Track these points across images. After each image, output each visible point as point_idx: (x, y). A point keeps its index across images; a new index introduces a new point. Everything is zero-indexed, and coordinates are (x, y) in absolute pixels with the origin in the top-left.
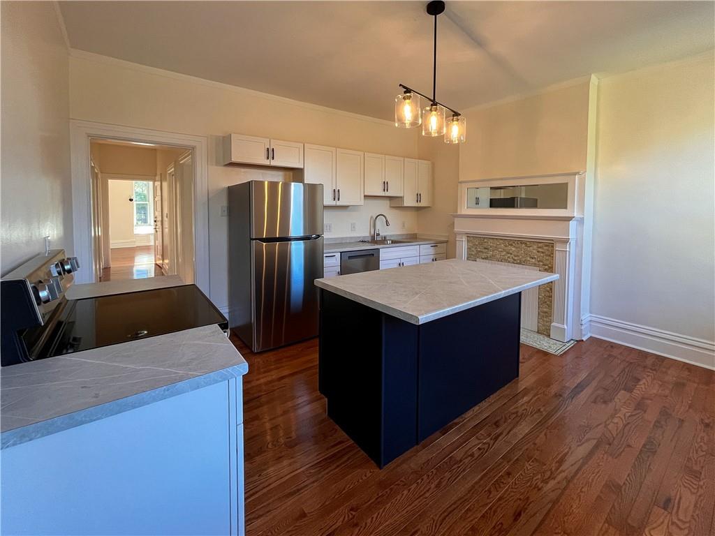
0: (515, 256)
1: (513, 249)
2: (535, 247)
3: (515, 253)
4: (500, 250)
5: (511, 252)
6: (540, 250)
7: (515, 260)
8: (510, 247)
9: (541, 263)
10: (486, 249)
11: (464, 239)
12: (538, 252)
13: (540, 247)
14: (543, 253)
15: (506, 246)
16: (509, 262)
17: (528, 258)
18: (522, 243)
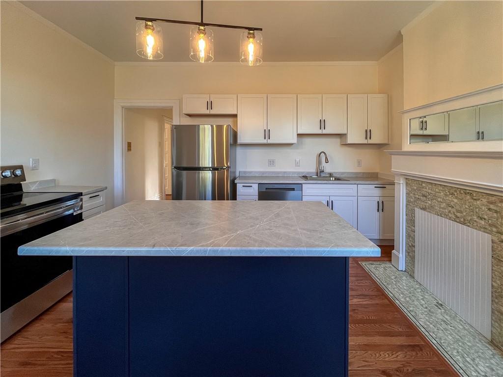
0: (458, 211)
1: (456, 201)
2: (484, 201)
3: (458, 207)
4: (439, 200)
5: (452, 204)
6: (492, 206)
7: (457, 217)
8: (450, 198)
9: (494, 229)
10: (424, 196)
11: (402, 181)
12: (489, 209)
13: (492, 203)
14: (496, 212)
15: (446, 195)
16: (450, 219)
17: (475, 218)
18: (466, 193)
